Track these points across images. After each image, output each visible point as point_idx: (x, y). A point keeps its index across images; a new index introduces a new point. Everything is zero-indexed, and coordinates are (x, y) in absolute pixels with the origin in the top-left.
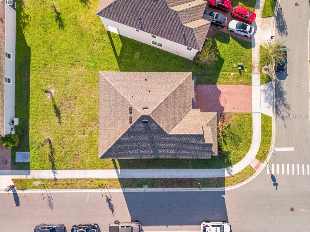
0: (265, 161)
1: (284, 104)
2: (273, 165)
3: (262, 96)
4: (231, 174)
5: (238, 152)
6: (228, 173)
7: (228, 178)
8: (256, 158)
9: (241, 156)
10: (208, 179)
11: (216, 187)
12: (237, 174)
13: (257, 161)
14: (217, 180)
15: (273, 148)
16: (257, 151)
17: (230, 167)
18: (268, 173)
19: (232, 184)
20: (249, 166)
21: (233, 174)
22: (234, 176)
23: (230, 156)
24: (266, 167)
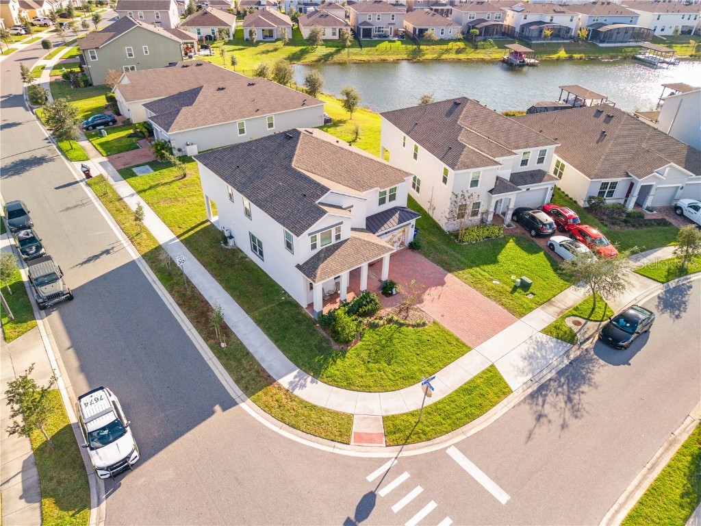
0: (398, 448)
1: (570, 400)
2: (405, 476)
3: (525, 346)
4: (293, 389)
5: (361, 370)
6: (291, 383)
7: (280, 388)
8: (385, 419)
9: (358, 381)
10: (248, 353)
11: (237, 382)
12: (301, 401)
13: (378, 428)
14: (258, 372)
15: (449, 444)
16: (405, 411)
17: (310, 379)
18: (371, 477)
19: (267, 408)
20: (349, 418)
21: (297, 392)
22: (292, 398)
23: (339, 361)
24: (383, 461)
